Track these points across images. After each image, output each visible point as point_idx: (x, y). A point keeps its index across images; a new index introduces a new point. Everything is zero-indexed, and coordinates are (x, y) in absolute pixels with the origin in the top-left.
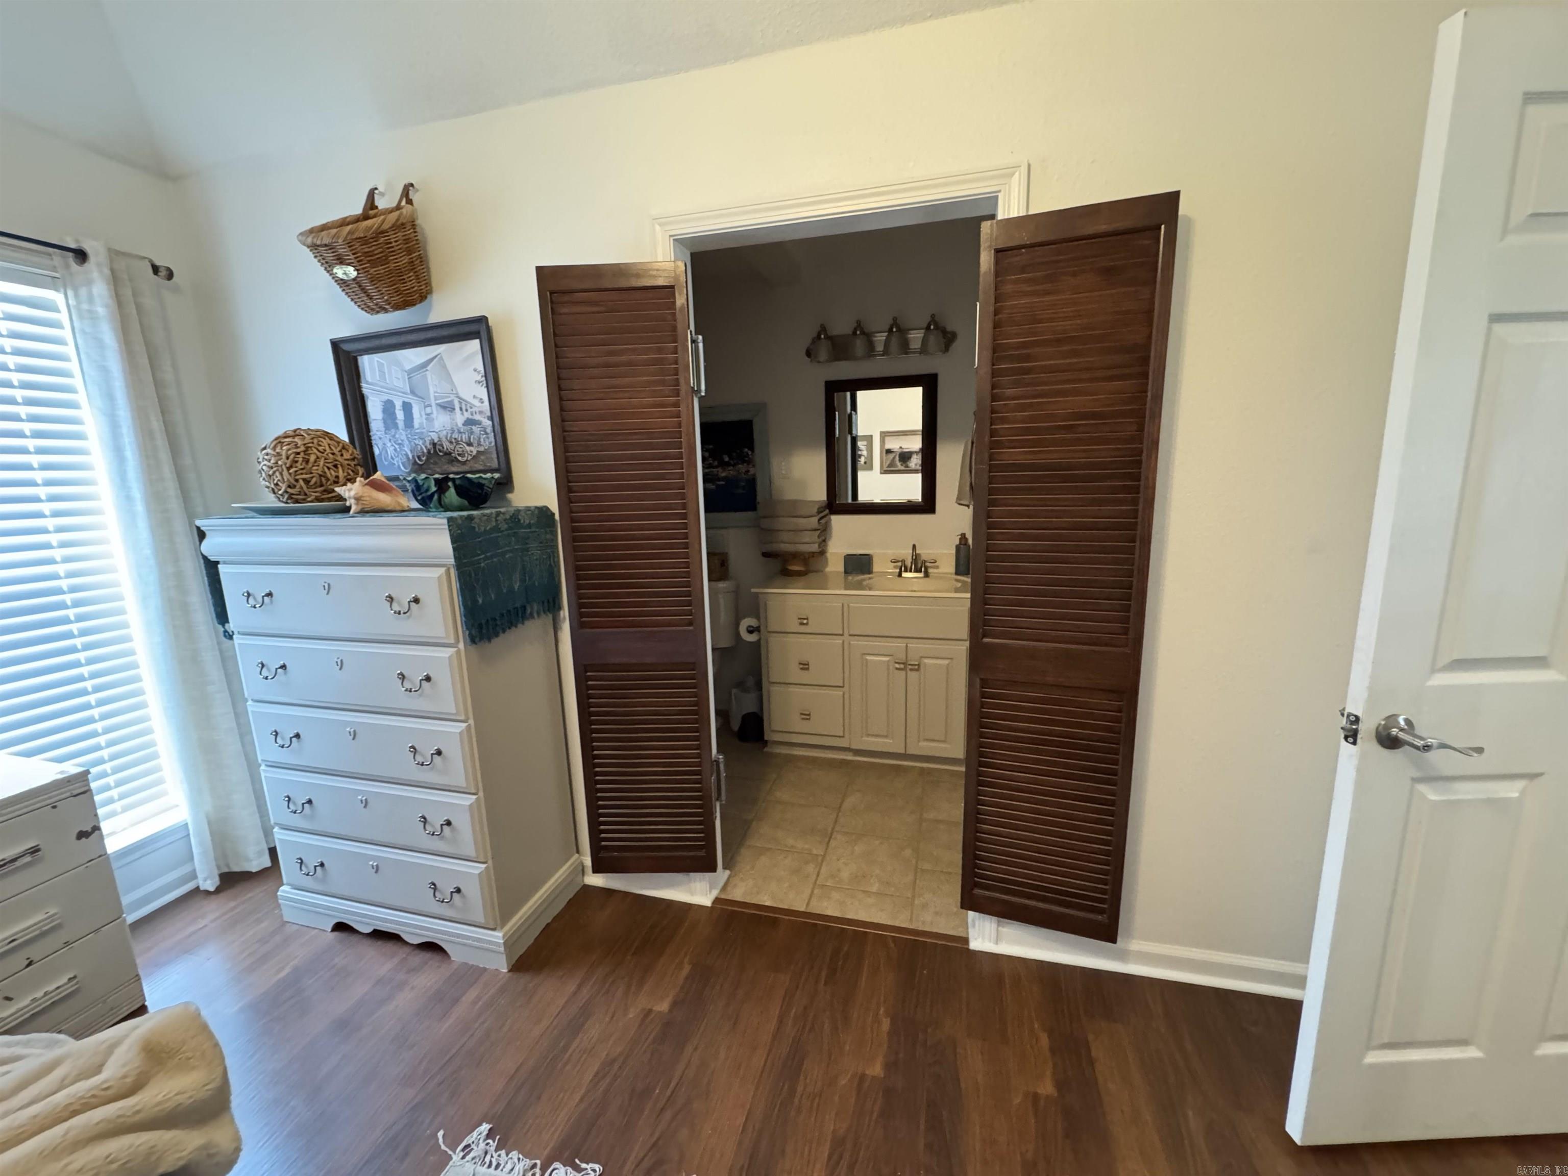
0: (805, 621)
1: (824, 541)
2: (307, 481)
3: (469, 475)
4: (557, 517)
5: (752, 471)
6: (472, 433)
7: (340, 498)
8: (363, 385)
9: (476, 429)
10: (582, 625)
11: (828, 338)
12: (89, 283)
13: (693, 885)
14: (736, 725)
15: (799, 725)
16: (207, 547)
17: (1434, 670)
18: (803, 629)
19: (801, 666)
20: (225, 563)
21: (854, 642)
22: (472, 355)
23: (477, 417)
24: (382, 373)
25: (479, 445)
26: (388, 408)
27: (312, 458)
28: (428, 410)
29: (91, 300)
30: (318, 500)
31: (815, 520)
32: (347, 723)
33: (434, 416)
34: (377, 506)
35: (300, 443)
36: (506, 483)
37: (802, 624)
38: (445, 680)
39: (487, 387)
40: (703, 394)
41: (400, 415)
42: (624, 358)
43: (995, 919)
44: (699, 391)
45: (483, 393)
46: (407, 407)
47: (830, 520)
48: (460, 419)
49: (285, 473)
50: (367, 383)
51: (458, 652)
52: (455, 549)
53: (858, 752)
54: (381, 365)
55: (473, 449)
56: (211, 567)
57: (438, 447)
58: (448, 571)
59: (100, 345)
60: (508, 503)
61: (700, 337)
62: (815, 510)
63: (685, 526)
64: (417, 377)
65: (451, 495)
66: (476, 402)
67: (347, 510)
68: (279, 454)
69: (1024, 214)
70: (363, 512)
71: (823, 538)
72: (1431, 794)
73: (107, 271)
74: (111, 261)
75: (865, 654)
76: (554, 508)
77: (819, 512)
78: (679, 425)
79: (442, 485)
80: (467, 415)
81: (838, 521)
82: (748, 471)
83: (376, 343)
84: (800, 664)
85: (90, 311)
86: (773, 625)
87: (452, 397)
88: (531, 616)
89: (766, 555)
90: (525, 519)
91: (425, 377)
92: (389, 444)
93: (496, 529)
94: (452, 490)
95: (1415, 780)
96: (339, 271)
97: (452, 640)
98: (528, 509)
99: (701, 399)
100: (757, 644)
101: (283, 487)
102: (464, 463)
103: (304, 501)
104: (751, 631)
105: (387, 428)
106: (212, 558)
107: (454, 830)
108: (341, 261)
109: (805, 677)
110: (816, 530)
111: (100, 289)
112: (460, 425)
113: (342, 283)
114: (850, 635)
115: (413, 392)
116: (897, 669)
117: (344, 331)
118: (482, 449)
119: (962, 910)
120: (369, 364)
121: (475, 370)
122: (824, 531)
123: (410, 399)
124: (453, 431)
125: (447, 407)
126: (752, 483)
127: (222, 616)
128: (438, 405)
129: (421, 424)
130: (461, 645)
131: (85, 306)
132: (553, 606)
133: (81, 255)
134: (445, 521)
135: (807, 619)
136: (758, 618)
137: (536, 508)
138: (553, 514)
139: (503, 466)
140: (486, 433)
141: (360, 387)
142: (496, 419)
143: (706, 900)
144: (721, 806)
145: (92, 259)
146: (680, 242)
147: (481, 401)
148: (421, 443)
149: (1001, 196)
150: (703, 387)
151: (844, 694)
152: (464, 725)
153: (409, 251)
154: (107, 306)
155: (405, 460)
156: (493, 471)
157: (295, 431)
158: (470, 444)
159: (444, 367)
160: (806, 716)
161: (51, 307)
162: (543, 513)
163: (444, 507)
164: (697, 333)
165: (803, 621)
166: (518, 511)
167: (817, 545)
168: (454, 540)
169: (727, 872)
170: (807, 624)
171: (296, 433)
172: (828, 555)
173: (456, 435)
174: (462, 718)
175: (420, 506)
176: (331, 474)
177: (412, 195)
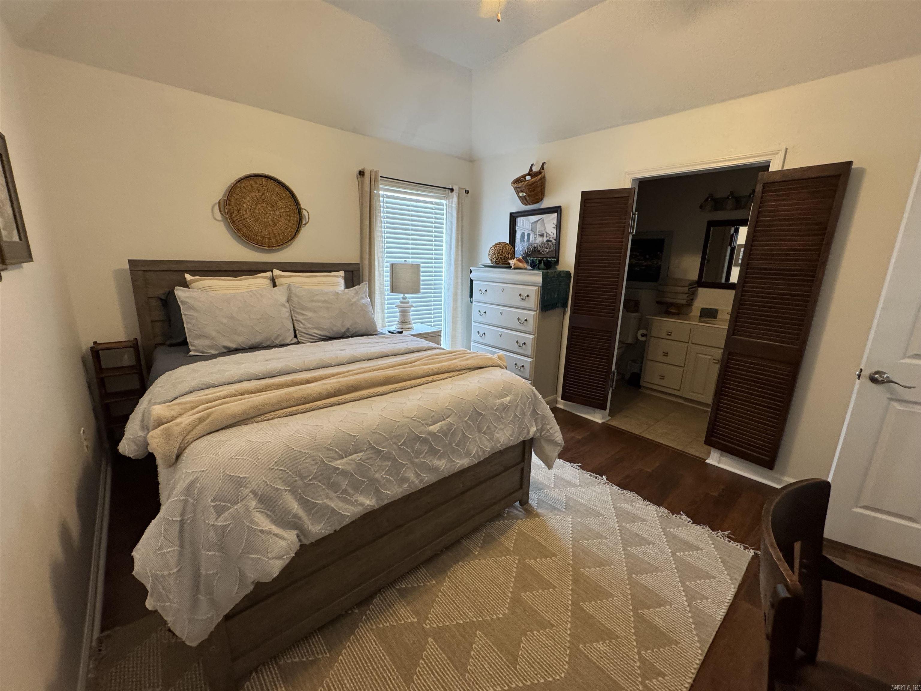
0: (670, 334)
1: (692, 300)
2: (501, 258)
3: (549, 259)
4: (572, 275)
5: (660, 263)
6: (548, 244)
7: (509, 264)
8: (516, 227)
9: (550, 243)
10: (574, 313)
11: (713, 199)
12: (453, 198)
13: (596, 415)
14: (627, 377)
15: (657, 381)
16: (472, 276)
17: (905, 356)
18: (668, 337)
19: (664, 354)
20: (475, 280)
21: (694, 346)
22: (553, 219)
23: (551, 239)
24: (523, 223)
25: (550, 248)
26: (523, 235)
27: (504, 251)
28: (535, 236)
29: (452, 203)
30: (502, 264)
31: (687, 289)
32: (500, 331)
33: (537, 238)
34: (519, 267)
35: (501, 246)
36: (557, 262)
37: (668, 335)
38: (531, 321)
39: (557, 229)
40: (634, 234)
41: (526, 237)
42: (607, 221)
43: (720, 452)
44: (633, 232)
45: (555, 231)
46: (529, 235)
47: (698, 289)
48: (545, 239)
49: (496, 256)
50: (518, 226)
51: (536, 313)
52: (542, 281)
53: (686, 399)
54: (523, 221)
55: (548, 250)
56: (472, 281)
57: (536, 249)
58: (539, 288)
59: (452, 216)
60: (556, 269)
61: (637, 213)
62: (687, 284)
63: (618, 282)
64: (534, 225)
65: (542, 265)
66: (552, 234)
67: (510, 267)
68: (496, 250)
69: (780, 169)
70: (515, 268)
71: (692, 298)
72: (898, 406)
73: (457, 194)
74: (459, 191)
75: (698, 353)
76: (572, 272)
77: (690, 285)
78: (622, 245)
79: (540, 262)
80: (548, 238)
81: (702, 291)
82: (658, 263)
83: (523, 214)
84: (664, 353)
85: (451, 206)
86: (653, 334)
87: (544, 232)
88: (558, 307)
89: (658, 303)
90: (562, 275)
91: (536, 225)
92: (520, 247)
93: (553, 277)
94: (543, 264)
95: (891, 399)
96: (521, 194)
97: (536, 309)
98: (563, 271)
99: (633, 236)
100: (645, 341)
101: (495, 259)
102: (544, 255)
103: (499, 264)
104: (643, 335)
105: (521, 241)
106: (472, 279)
107: (524, 369)
108: (522, 191)
109: (664, 359)
110: (687, 293)
111: (455, 199)
112: (545, 242)
113: (520, 198)
114: (692, 344)
115: (531, 230)
116: (714, 363)
117: (514, 210)
118: (550, 250)
119: (704, 445)
120: (520, 220)
121: (554, 223)
122: (692, 296)
123: (531, 232)
124: (542, 243)
125: (542, 235)
126: (659, 268)
127: (471, 296)
128: (539, 235)
129: (532, 241)
130: (538, 311)
131: (450, 205)
132: (565, 305)
133: (452, 190)
134: (541, 273)
135: (671, 333)
136: (647, 331)
137: (566, 271)
138: (571, 274)
139: (557, 256)
140: (553, 245)
141: (515, 228)
142: (558, 240)
143: (600, 421)
144: (612, 390)
145: (455, 191)
146: (634, 180)
147: (554, 234)
148: (531, 247)
149: (771, 161)
150: (634, 231)
151: (683, 371)
152: (534, 336)
153: (542, 186)
154: (455, 204)
155: (524, 252)
156: (553, 258)
157: (500, 242)
158: (547, 248)
159: (543, 222)
160: (662, 377)
161: (442, 205)
162: (568, 273)
163: (539, 269)
164: (636, 211)
165: (669, 333)
166: (560, 271)
167: (685, 301)
168: (543, 278)
169: (610, 417)
170: (670, 335)
171: (500, 243)
172: (693, 307)
173: (543, 245)
174: (534, 334)
175: (531, 268)
176: (507, 256)
177: (545, 166)
